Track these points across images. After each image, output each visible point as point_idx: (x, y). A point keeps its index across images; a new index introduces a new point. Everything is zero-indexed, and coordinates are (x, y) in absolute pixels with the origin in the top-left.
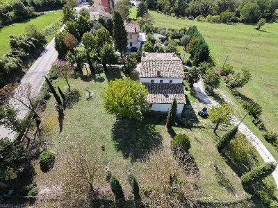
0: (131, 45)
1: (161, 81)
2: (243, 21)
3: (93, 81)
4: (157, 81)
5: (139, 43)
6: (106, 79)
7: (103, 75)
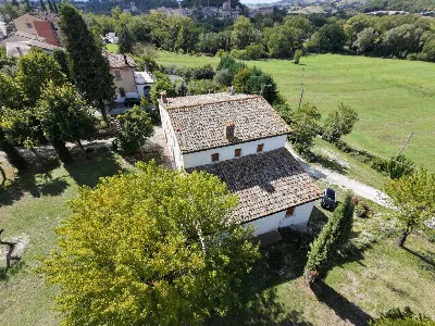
0: (123, 94)
1: (238, 152)
2: (273, 57)
3: (27, 196)
4: (227, 154)
5: (141, 88)
6: (70, 180)
7: (60, 173)
